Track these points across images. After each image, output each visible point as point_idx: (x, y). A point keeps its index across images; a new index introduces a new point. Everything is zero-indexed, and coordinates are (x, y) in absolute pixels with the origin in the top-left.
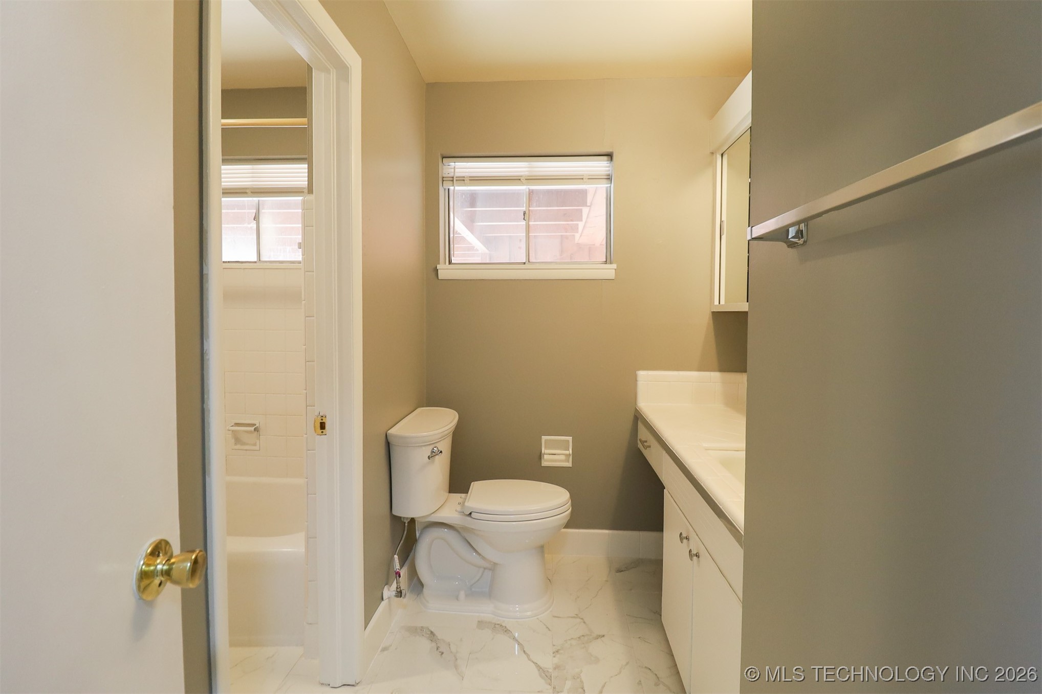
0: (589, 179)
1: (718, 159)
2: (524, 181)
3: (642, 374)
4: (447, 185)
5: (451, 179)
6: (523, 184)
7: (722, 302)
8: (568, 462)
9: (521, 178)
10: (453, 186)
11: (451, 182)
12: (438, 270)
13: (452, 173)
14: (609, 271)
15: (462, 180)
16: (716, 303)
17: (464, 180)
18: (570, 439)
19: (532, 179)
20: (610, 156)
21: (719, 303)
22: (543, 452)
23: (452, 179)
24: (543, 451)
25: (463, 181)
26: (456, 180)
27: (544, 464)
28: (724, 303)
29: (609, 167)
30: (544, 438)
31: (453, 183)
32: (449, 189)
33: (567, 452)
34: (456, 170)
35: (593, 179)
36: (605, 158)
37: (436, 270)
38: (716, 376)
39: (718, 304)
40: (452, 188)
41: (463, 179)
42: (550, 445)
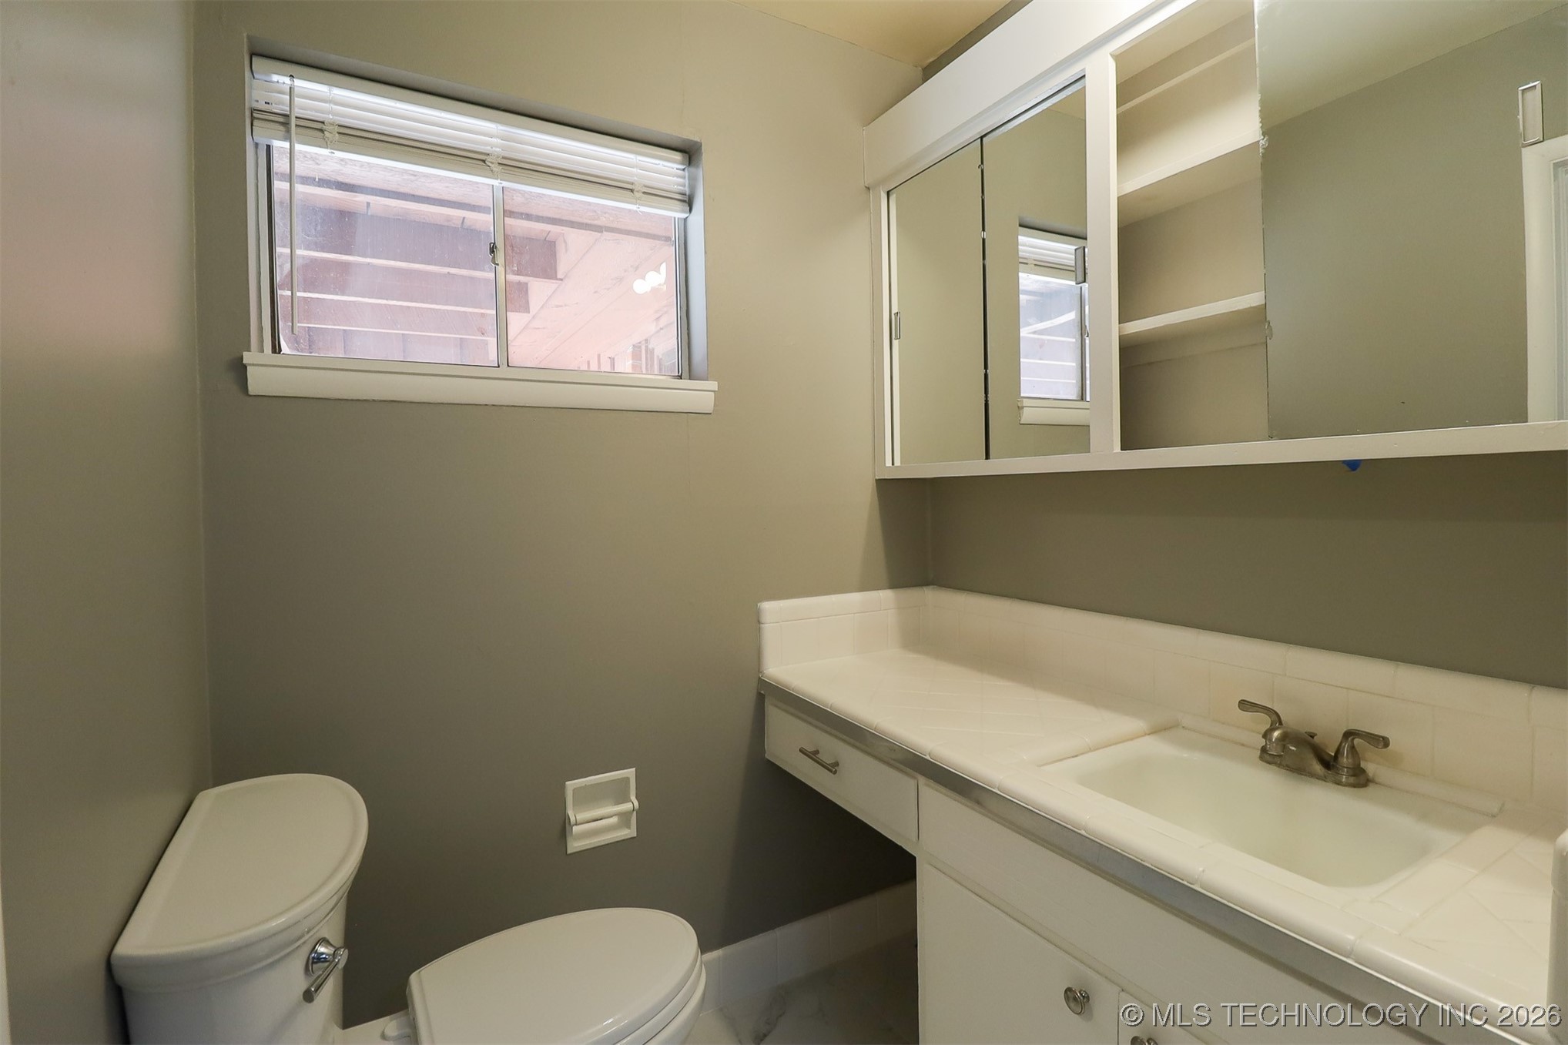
0: (644, 193)
1: (882, 200)
2: (496, 168)
3: (770, 608)
4: (262, 134)
5: (281, 119)
6: (493, 175)
7: (897, 463)
8: (629, 827)
9: (489, 159)
10: (288, 137)
11: (282, 128)
12: (245, 367)
13: (283, 104)
14: (700, 395)
15: (316, 129)
16: (889, 463)
17: (322, 131)
18: (630, 773)
19: (514, 167)
20: (690, 153)
21: (893, 464)
22: (572, 819)
23: (284, 121)
24: (570, 812)
25: (319, 134)
26: (296, 125)
27: (574, 846)
28: (899, 464)
29: (684, 178)
30: (571, 785)
31: (288, 131)
32: (269, 147)
33: (628, 806)
34: (297, 100)
35: (653, 194)
36: (678, 156)
37: (240, 370)
38: (886, 596)
39: (891, 465)
40: (280, 145)
41: (319, 126)
42: (589, 797)
